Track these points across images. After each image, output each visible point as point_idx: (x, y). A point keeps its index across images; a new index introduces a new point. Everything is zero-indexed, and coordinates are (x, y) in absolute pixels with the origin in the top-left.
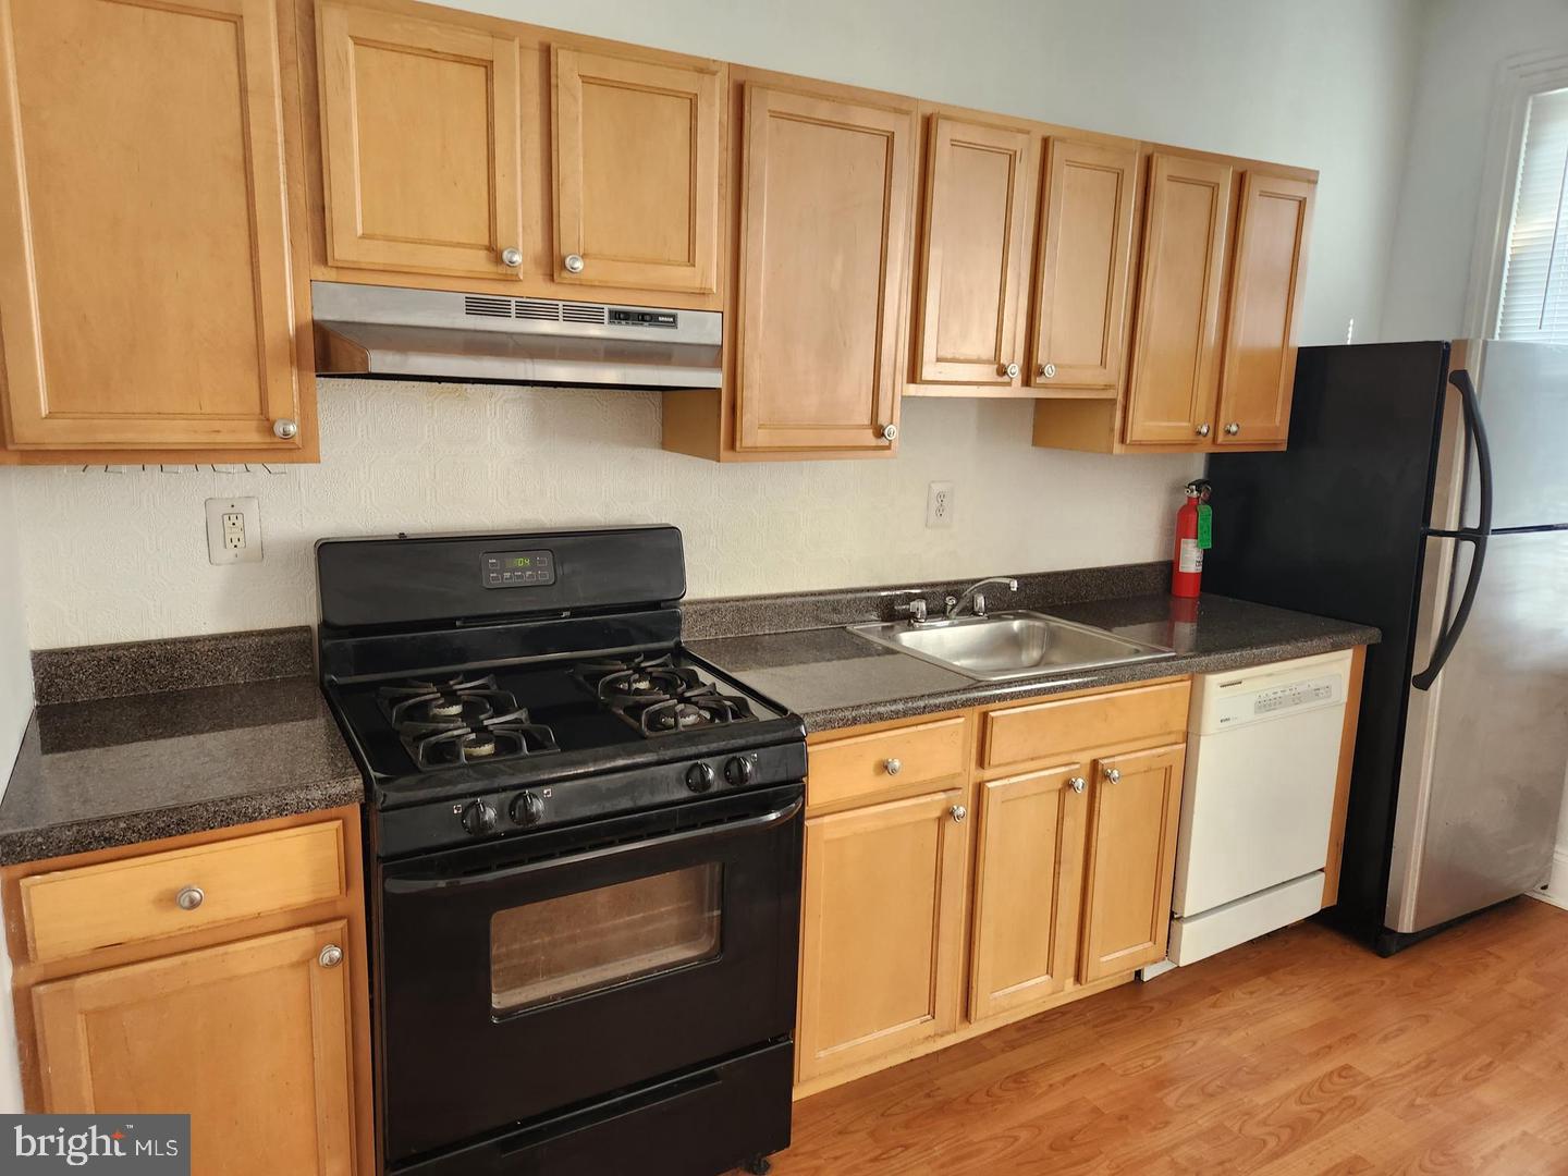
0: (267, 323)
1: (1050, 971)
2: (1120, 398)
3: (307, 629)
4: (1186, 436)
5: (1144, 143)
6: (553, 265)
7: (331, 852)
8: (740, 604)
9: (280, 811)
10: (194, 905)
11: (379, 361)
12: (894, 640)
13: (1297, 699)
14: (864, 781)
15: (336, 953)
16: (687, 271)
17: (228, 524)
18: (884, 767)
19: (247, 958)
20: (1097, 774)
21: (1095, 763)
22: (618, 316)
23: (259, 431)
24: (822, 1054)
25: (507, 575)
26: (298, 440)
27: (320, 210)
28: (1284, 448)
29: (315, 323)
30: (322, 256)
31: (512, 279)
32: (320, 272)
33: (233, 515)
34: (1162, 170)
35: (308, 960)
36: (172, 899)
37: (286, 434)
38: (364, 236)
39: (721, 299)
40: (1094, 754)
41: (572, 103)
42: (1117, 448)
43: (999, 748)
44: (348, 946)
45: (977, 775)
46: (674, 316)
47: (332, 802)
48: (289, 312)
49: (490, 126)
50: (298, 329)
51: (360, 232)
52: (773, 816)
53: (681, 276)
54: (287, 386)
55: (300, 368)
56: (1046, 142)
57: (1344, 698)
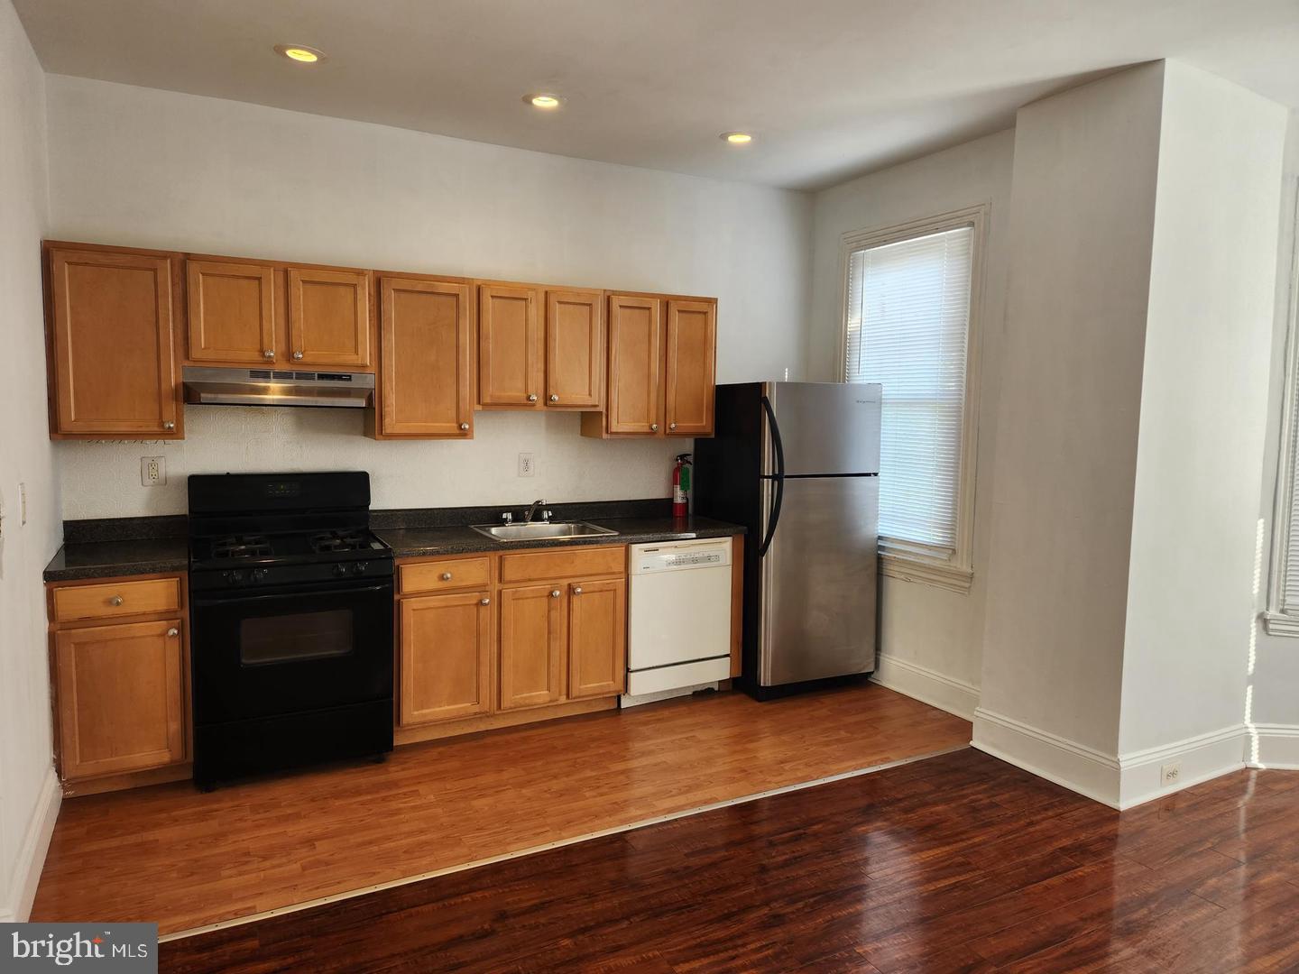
0: (163, 386)
1: (549, 689)
2: (604, 411)
3: (184, 516)
4: (646, 429)
5: (605, 291)
6: (289, 356)
7: (174, 589)
8: (408, 513)
9: (154, 571)
10: (118, 604)
11: (205, 396)
12: (489, 532)
13: (695, 561)
14: (431, 583)
15: (176, 632)
16: (355, 357)
17: (151, 468)
18: (442, 578)
19: (139, 629)
20: (571, 591)
21: (569, 585)
22: (322, 377)
23: (159, 426)
24: (416, 713)
25: (277, 492)
26: (174, 430)
27: (186, 338)
28: (713, 436)
29: (184, 383)
30: (187, 356)
31: (272, 363)
32: (186, 363)
33: (153, 463)
34: (616, 303)
35: (164, 634)
36: (109, 602)
37: (170, 427)
38: (205, 349)
39: (373, 370)
40: (570, 581)
41: (298, 291)
42: (605, 436)
43: (510, 574)
44: (181, 629)
45: (496, 586)
46: (350, 376)
47: (175, 569)
48: (173, 378)
49: (261, 302)
50: (176, 386)
51: (203, 346)
52: (378, 588)
53: (350, 358)
54: (170, 409)
55: (176, 400)
56: (546, 292)
57: (729, 561)
